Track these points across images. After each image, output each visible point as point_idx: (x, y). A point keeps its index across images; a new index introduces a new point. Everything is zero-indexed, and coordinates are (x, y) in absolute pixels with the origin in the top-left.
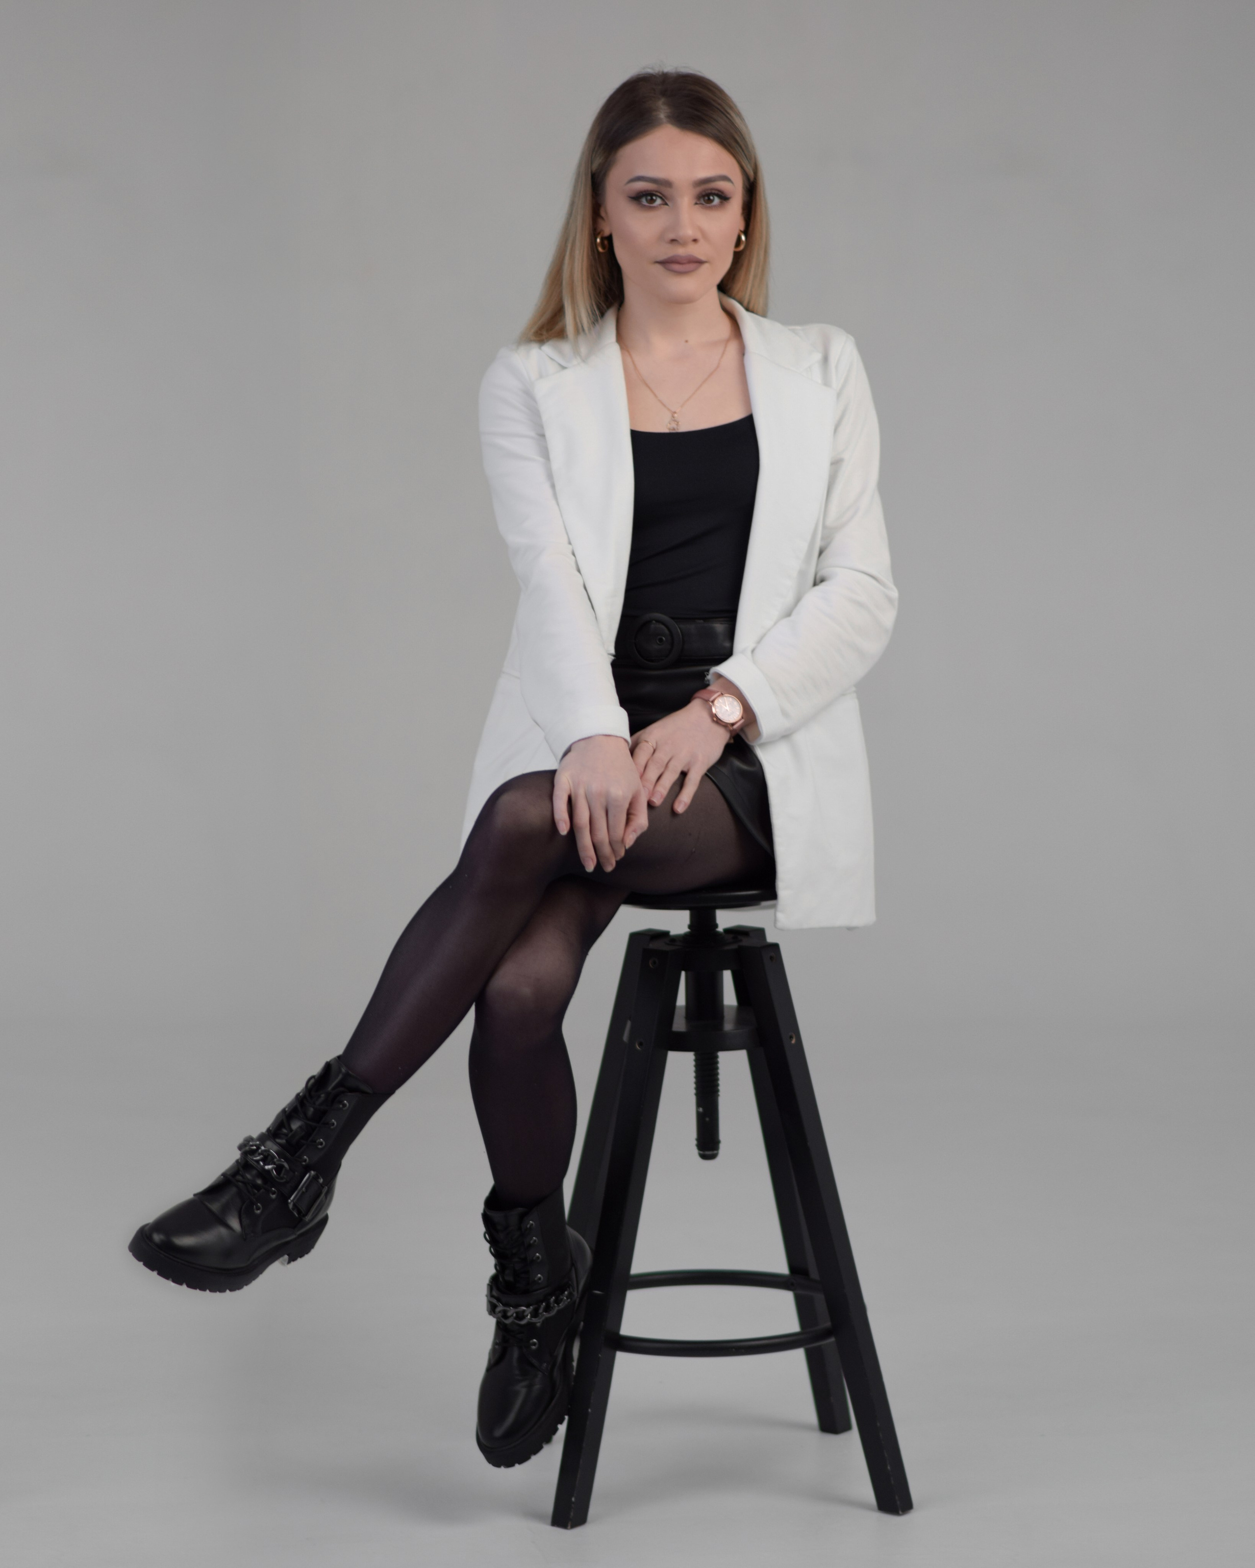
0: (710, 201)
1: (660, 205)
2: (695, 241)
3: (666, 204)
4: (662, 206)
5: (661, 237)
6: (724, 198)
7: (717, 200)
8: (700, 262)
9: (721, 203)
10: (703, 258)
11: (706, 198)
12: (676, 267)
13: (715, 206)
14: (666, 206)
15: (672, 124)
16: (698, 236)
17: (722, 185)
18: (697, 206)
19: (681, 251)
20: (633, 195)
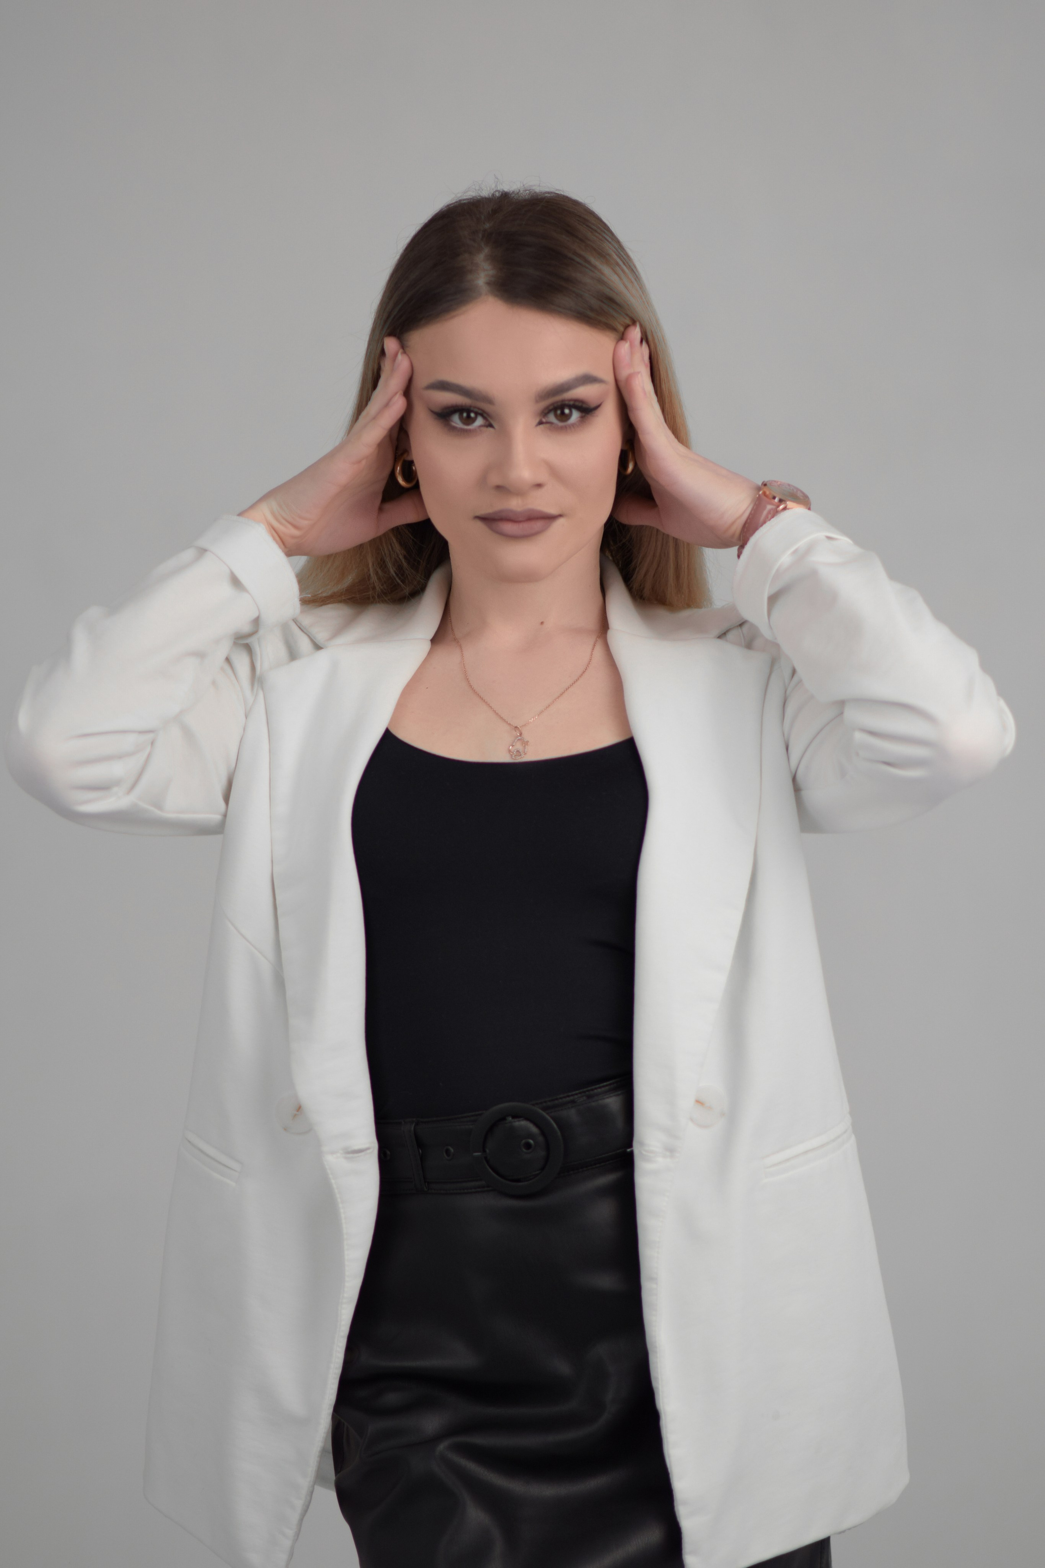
0: (564, 417)
1: (481, 426)
2: (539, 486)
3: (491, 426)
4: (484, 429)
5: (482, 481)
6: (586, 410)
7: (575, 415)
8: (550, 518)
9: (582, 417)
10: (553, 511)
11: (559, 412)
12: (508, 527)
13: (573, 425)
14: (490, 429)
15: (496, 296)
16: (542, 476)
17: (583, 392)
18: (541, 426)
19: (515, 504)
20: (437, 410)
